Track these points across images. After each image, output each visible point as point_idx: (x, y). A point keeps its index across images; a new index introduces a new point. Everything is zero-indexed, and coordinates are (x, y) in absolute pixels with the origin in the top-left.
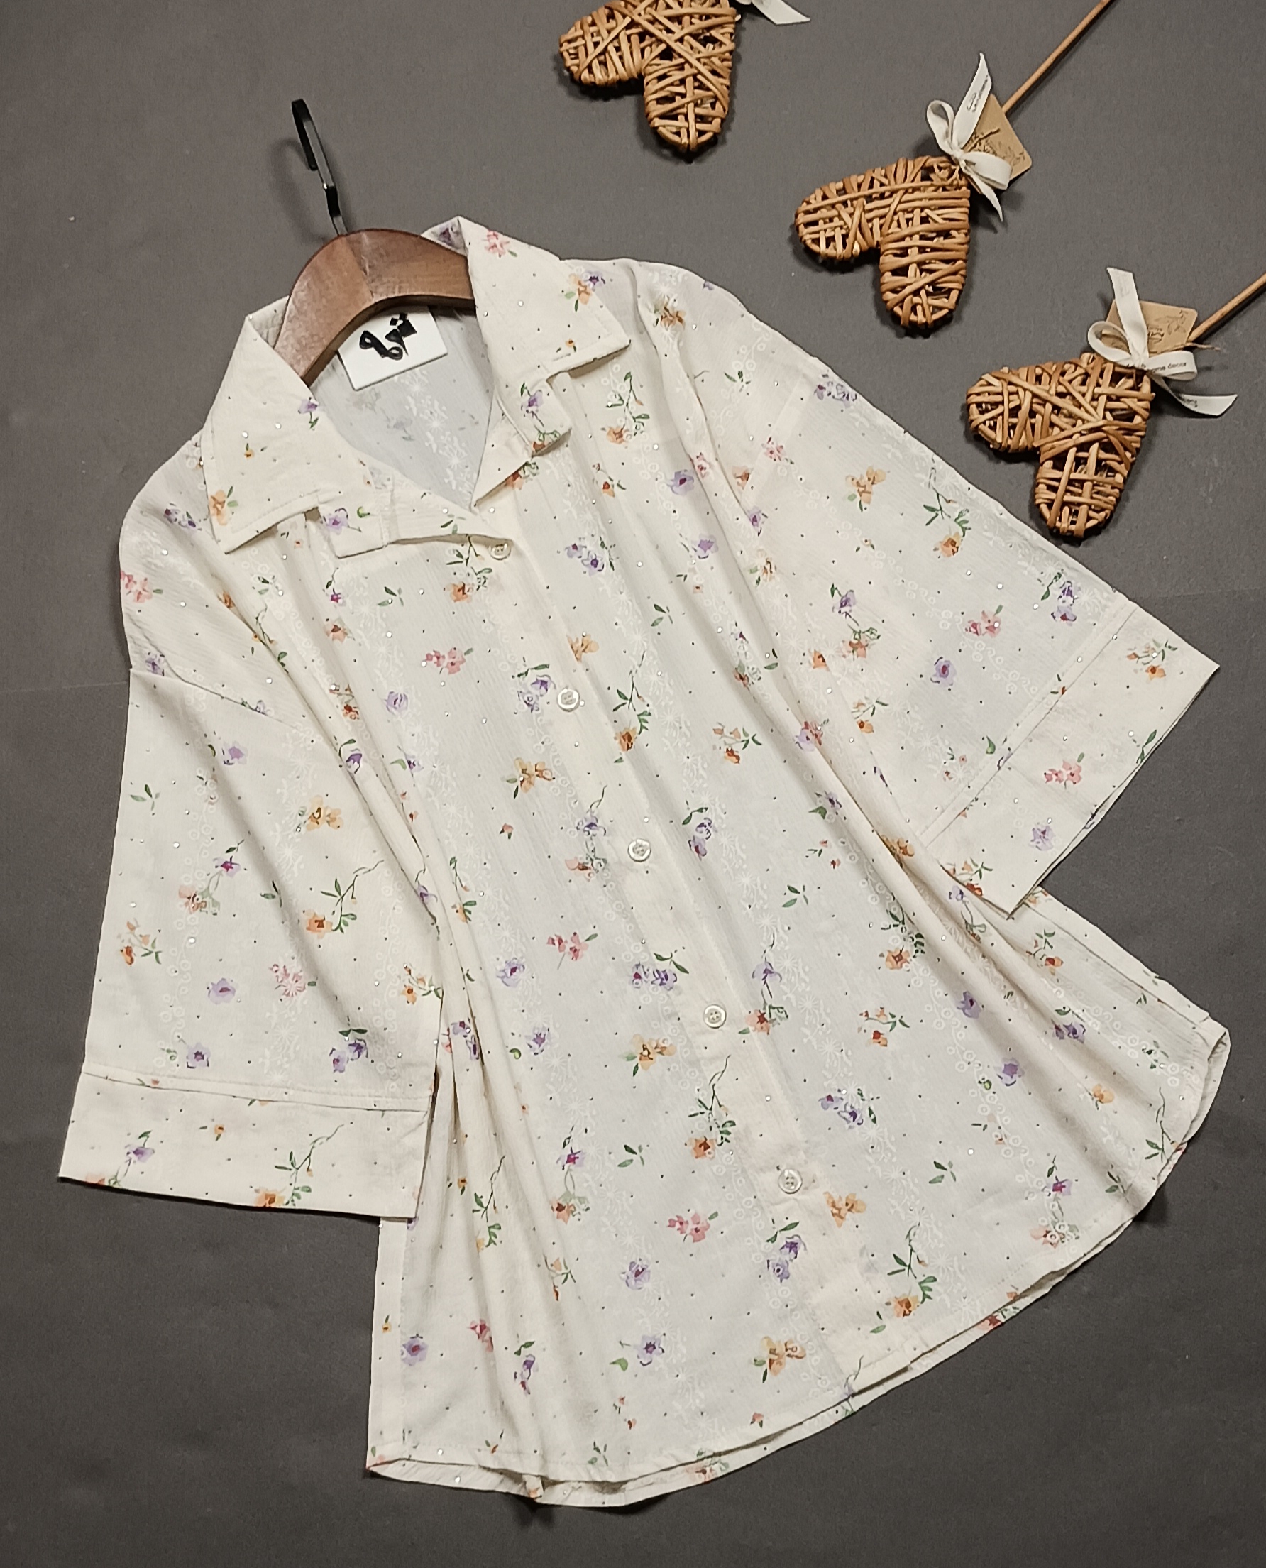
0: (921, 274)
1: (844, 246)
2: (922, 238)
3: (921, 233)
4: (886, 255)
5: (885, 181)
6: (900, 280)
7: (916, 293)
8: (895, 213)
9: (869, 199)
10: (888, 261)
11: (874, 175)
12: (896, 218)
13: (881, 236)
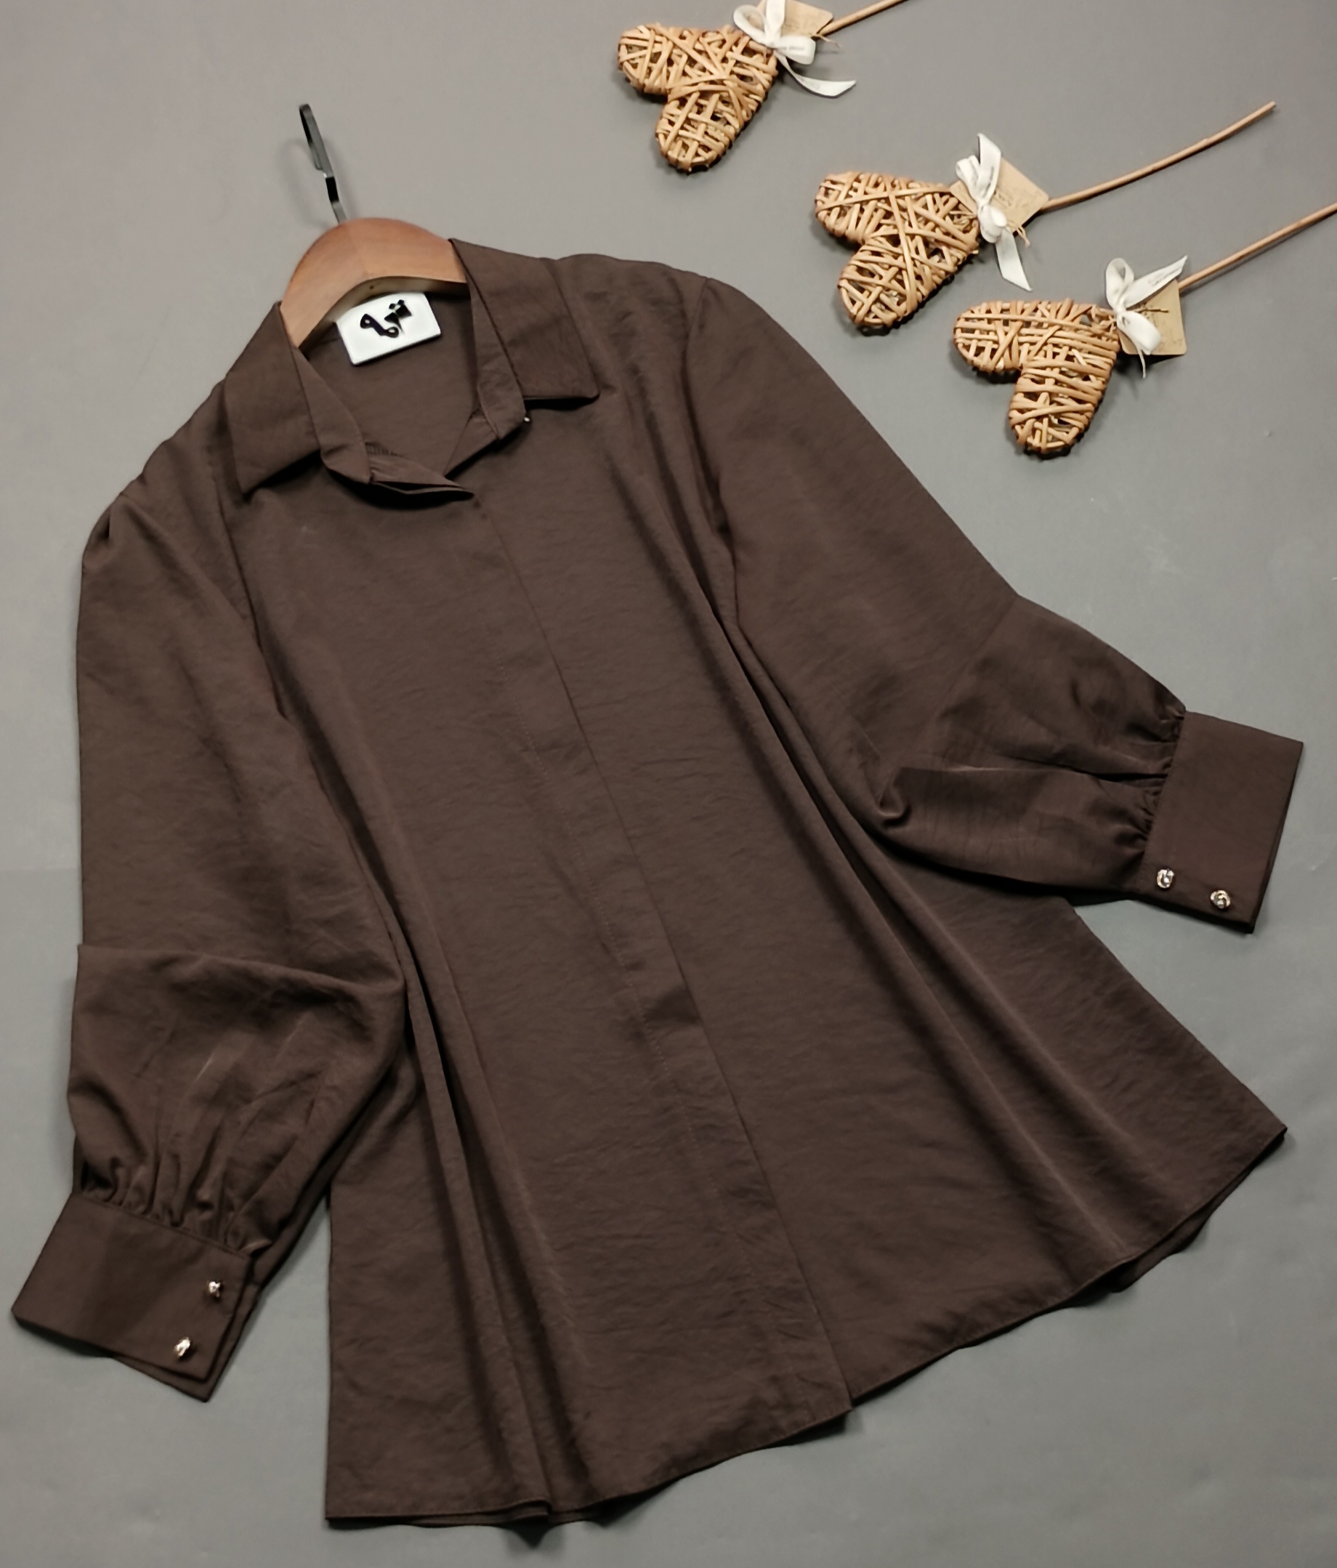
0: (1051, 403)
1: (992, 357)
2: (1062, 373)
3: (1063, 369)
4: (1025, 378)
5: (1046, 313)
6: (1030, 403)
7: (1039, 418)
8: (1045, 344)
9: (1027, 324)
10: (1025, 384)
11: (1039, 306)
12: (1045, 348)
13: (1029, 360)
